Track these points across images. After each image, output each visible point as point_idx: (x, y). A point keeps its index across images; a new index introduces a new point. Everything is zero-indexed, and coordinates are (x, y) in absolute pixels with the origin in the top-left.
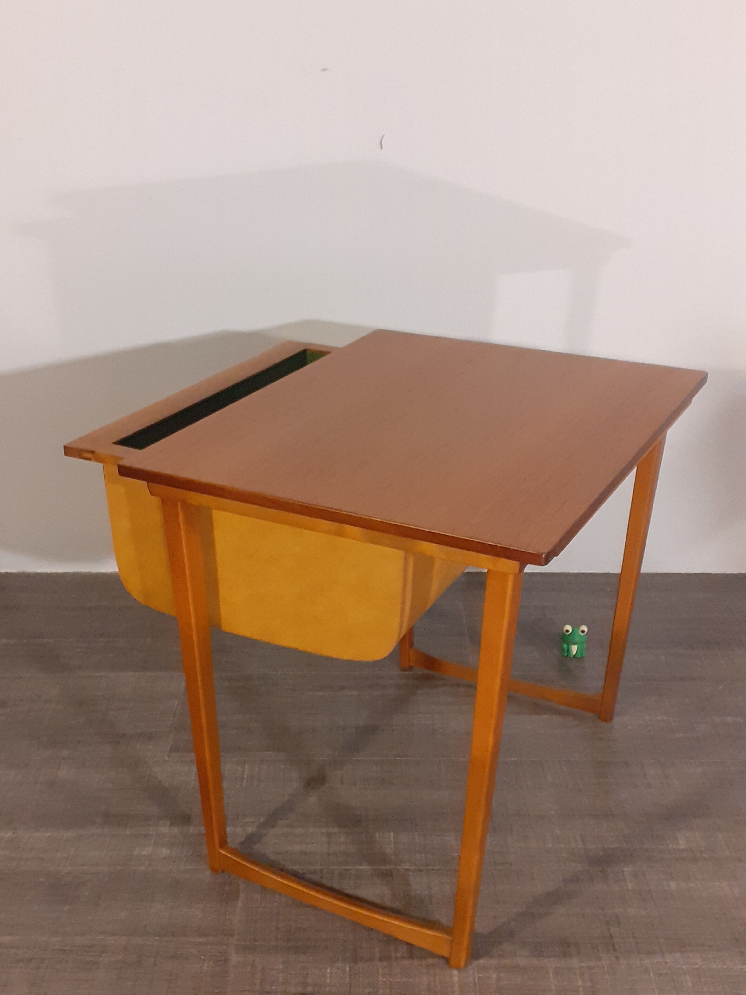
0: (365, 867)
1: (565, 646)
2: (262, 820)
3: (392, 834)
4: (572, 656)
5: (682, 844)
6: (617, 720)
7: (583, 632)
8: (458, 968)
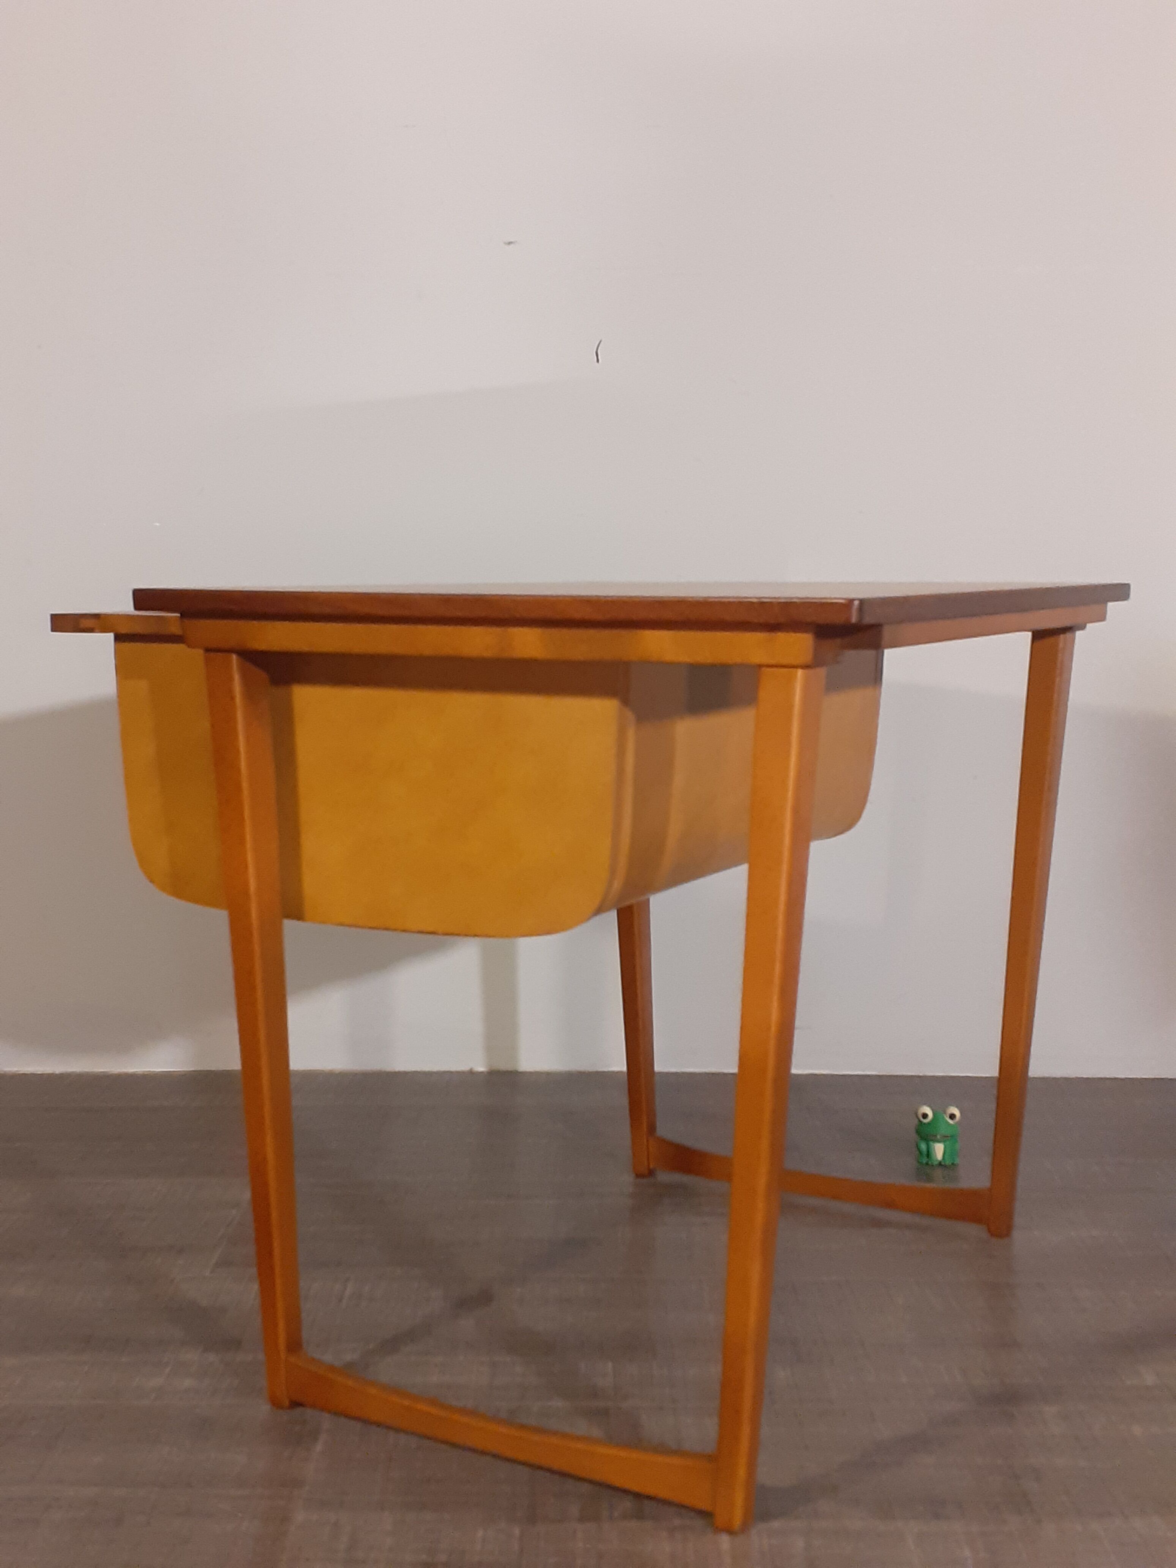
0: (558, 1403)
1: (923, 1146)
2: (371, 1346)
3: (610, 1364)
4: (936, 1163)
5: (1150, 1379)
6: (1017, 1235)
7: (952, 1116)
8: (730, 1532)
